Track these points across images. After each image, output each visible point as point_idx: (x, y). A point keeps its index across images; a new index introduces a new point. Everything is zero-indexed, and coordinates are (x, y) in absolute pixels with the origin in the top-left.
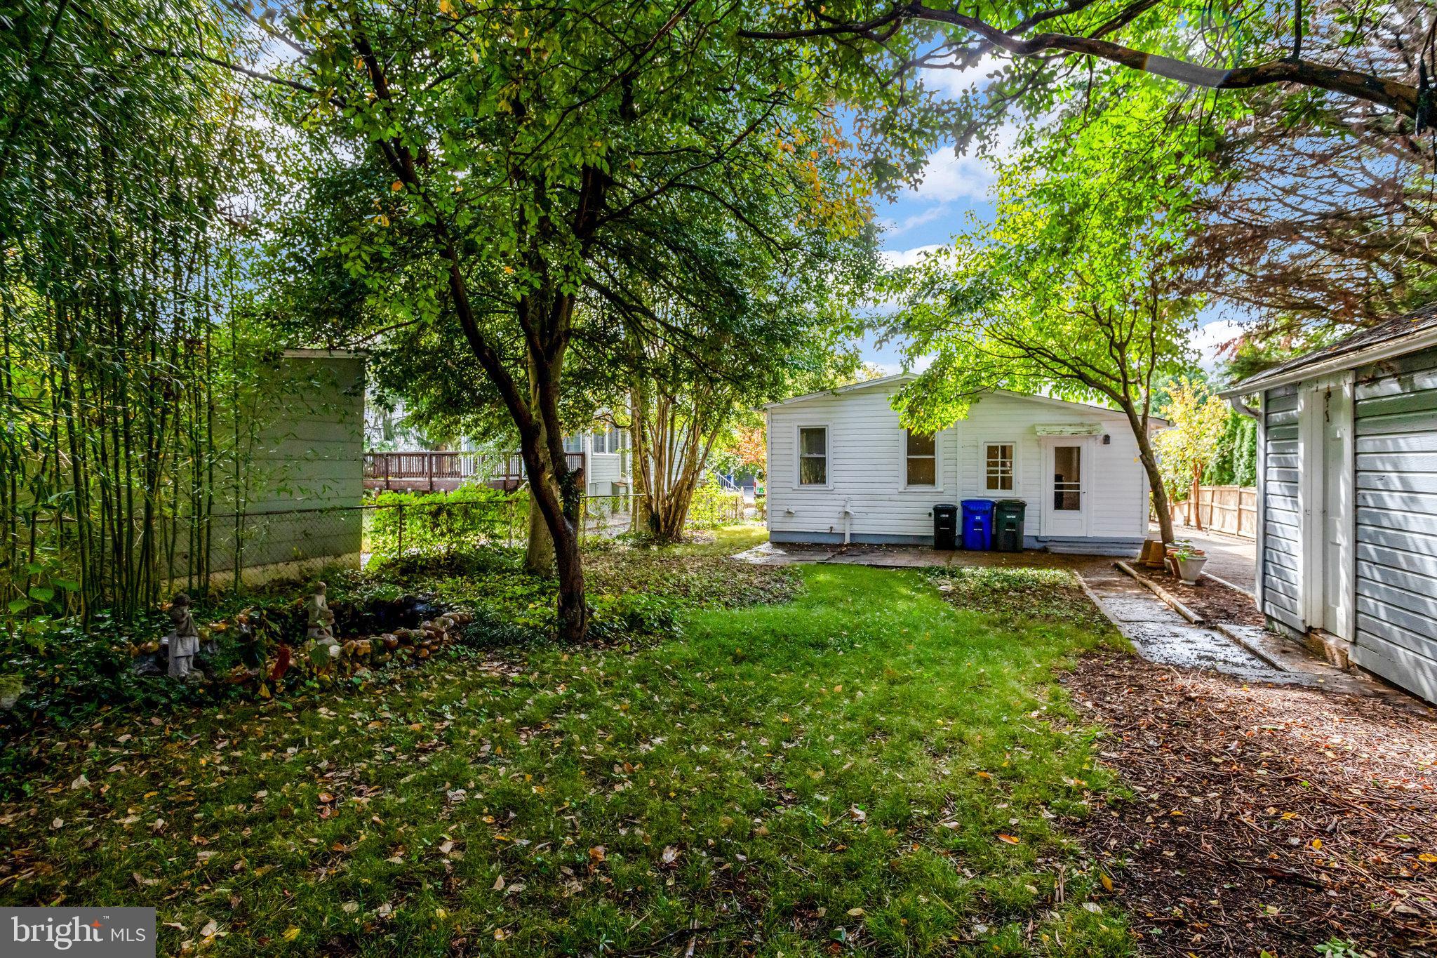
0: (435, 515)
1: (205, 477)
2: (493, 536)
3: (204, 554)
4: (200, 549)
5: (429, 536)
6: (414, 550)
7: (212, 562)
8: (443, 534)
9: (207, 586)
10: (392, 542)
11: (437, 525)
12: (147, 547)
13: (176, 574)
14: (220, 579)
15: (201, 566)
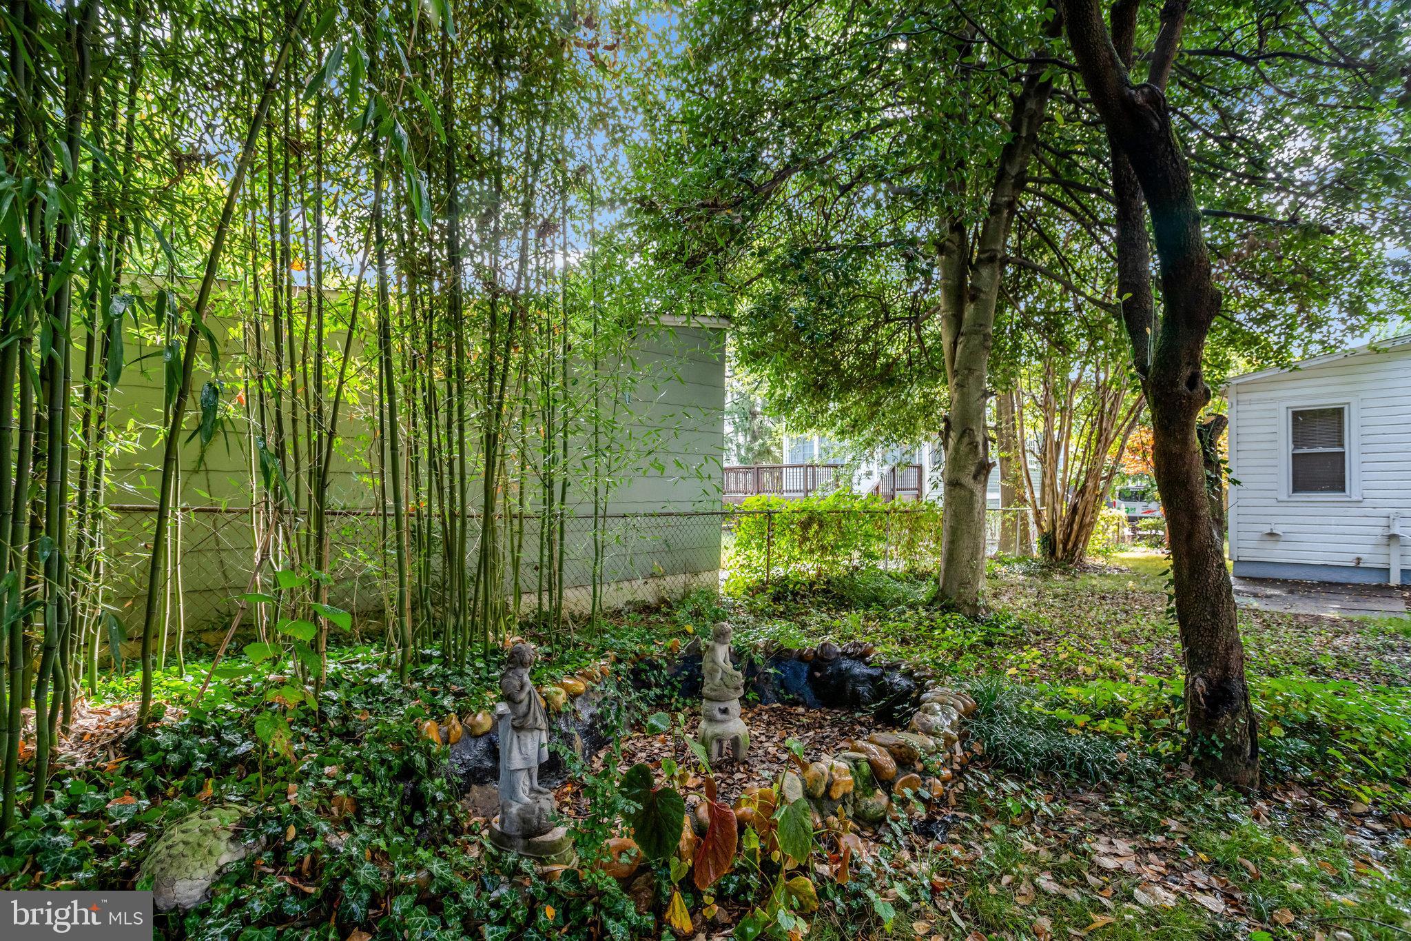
0: (806, 526)
1: (558, 442)
2: (871, 556)
3: (556, 565)
4: (551, 557)
5: (797, 552)
6: (779, 571)
7: (565, 577)
8: (811, 551)
9: (558, 609)
10: (757, 557)
11: (805, 539)
12: (486, 554)
13: (524, 588)
14: (576, 599)
15: (553, 583)
